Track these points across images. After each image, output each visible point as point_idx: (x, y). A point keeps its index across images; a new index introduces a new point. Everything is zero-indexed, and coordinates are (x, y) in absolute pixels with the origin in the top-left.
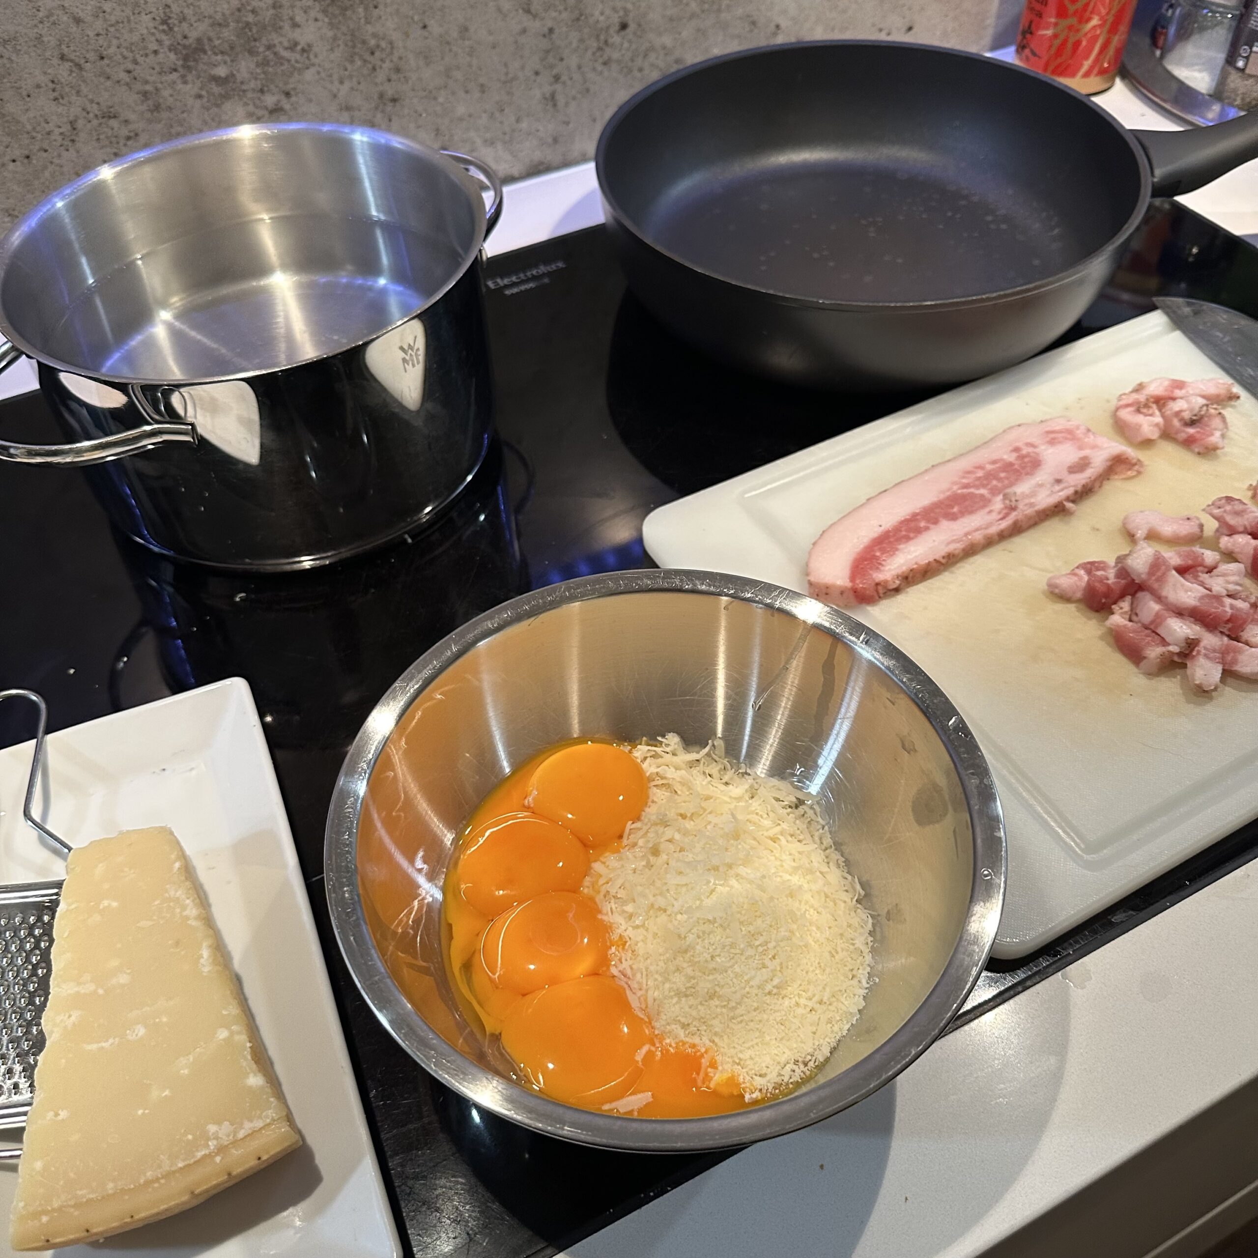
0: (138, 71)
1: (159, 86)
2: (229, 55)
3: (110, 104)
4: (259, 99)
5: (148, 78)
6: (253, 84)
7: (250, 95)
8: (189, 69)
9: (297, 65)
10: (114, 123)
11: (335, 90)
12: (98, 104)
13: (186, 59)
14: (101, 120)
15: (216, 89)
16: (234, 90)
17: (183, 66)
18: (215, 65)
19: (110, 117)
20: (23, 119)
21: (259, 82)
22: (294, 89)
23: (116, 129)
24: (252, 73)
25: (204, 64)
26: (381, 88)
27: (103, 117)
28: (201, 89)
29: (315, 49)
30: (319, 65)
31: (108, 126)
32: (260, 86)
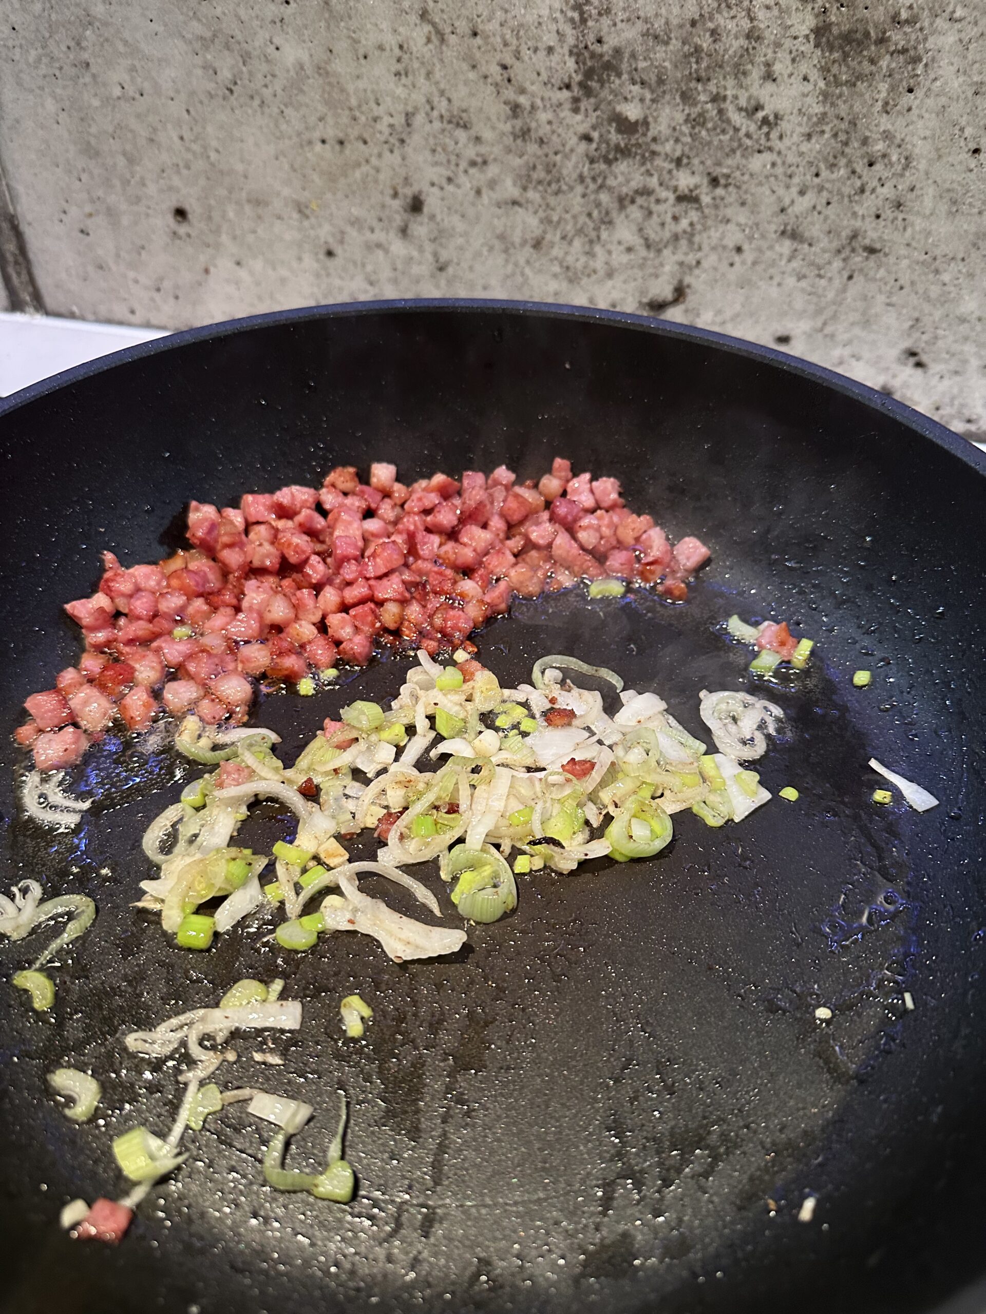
0: (518, 71)
1: (539, 102)
2: (652, 92)
3: (464, 105)
4: (670, 172)
5: (527, 85)
6: (668, 147)
7: (659, 162)
8: (588, 92)
9: (748, 142)
10: (461, 134)
11: (787, 201)
12: (449, 100)
13: (589, 74)
14: (445, 125)
15: (615, 137)
16: (638, 145)
17: (581, 84)
18: (626, 99)
19: (458, 125)
20: (351, 88)
21: (679, 148)
22: (728, 176)
23: (460, 145)
24: (674, 129)
25: (612, 91)
26: (858, 224)
27: (450, 122)
28: (594, 128)
29: (784, 125)
30: (779, 153)
31: (451, 136)
32: (678, 153)
